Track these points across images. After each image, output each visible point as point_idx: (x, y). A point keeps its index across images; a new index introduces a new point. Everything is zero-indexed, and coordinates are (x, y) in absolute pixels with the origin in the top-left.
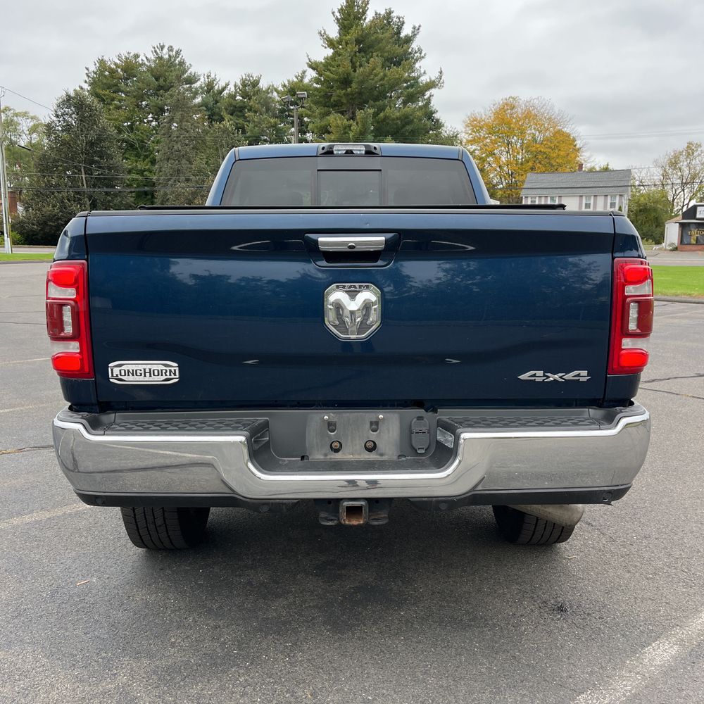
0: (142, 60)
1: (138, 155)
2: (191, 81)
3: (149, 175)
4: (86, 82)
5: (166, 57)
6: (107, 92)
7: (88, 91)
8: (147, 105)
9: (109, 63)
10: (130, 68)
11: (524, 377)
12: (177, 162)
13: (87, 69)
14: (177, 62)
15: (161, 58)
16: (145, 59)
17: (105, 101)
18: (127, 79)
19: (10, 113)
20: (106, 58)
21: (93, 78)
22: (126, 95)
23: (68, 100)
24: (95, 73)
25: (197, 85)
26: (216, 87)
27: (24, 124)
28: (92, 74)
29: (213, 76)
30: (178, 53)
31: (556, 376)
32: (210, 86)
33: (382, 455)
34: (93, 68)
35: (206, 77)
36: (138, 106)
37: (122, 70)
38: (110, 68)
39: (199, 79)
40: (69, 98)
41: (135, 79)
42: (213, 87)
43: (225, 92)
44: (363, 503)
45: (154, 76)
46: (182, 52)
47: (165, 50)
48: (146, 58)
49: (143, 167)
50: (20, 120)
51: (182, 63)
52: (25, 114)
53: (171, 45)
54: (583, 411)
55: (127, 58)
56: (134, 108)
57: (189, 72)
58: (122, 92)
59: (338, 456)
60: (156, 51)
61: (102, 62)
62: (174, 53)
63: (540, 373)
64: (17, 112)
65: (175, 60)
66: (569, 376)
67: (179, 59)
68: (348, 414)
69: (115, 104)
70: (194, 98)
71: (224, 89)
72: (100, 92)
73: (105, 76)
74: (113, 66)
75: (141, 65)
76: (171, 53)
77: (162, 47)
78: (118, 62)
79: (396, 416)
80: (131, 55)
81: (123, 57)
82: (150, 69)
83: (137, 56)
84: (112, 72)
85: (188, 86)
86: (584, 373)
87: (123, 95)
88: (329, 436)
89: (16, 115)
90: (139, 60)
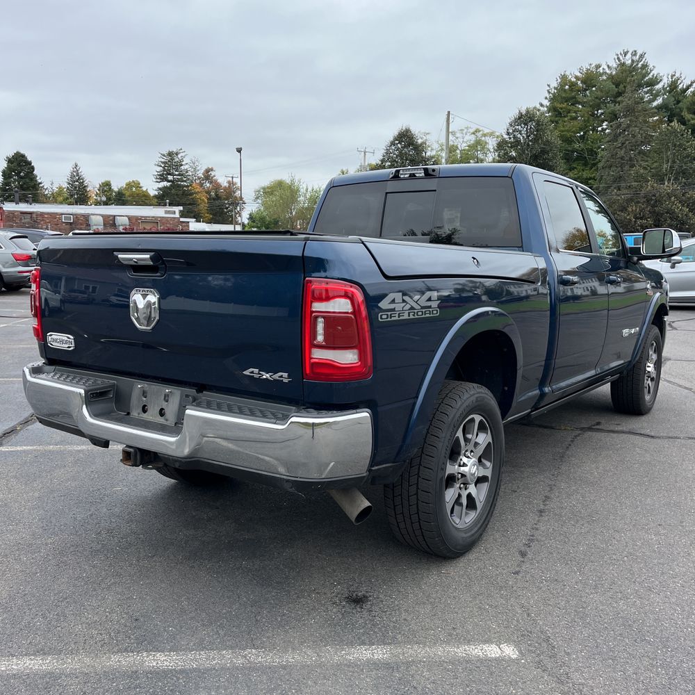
0: (603, 69)
1: (586, 164)
2: (652, 83)
3: (593, 183)
4: (546, 98)
5: (629, 62)
6: (564, 105)
7: (547, 107)
8: (602, 114)
9: (570, 77)
10: (590, 79)
11: (247, 373)
12: (620, 168)
13: (549, 86)
14: (640, 66)
15: (623, 64)
16: (606, 67)
17: (561, 114)
18: (586, 90)
19: (479, 134)
20: (568, 73)
21: (554, 94)
22: (583, 106)
23: (520, 118)
24: (555, 88)
25: (659, 86)
26: (680, 86)
27: (490, 143)
28: (553, 90)
29: (677, 75)
30: (642, 56)
31: (268, 375)
32: (673, 85)
33: (167, 420)
34: (554, 84)
35: (670, 77)
36: (593, 115)
37: (582, 82)
38: (570, 81)
39: (661, 80)
40: (521, 116)
41: (594, 89)
42: (676, 87)
43: (690, 90)
44: (132, 450)
45: (613, 83)
46: (646, 55)
47: (629, 56)
48: (608, 66)
49: (589, 175)
50: (488, 139)
51: (645, 66)
52: (491, 134)
53: (635, 49)
54: (291, 409)
55: (588, 70)
56: (588, 118)
57: (652, 74)
58: (579, 103)
59: (145, 416)
60: (618, 58)
61: (564, 77)
62: (638, 57)
63: (256, 371)
64: (485, 132)
65: (637, 64)
66: (276, 376)
67: (642, 62)
68: (154, 386)
69: (570, 116)
70: (654, 100)
71: (688, 88)
72: (559, 106)
73: (565, 90)
74: (573, 80)
75: (601, 75)
76: (634, 58)
77: (626, 54)
78: (579, 74)
79: (179, 392)
80: (593, 66)
81: (585, 69)
82: (611, 77)
83: (598, 66)
84: (572, 85)
85: (649, 88)
86: (285, 375)
87: (580, 106)
88: (142, 400)
89: (485, 135)
90: (601, 70)
